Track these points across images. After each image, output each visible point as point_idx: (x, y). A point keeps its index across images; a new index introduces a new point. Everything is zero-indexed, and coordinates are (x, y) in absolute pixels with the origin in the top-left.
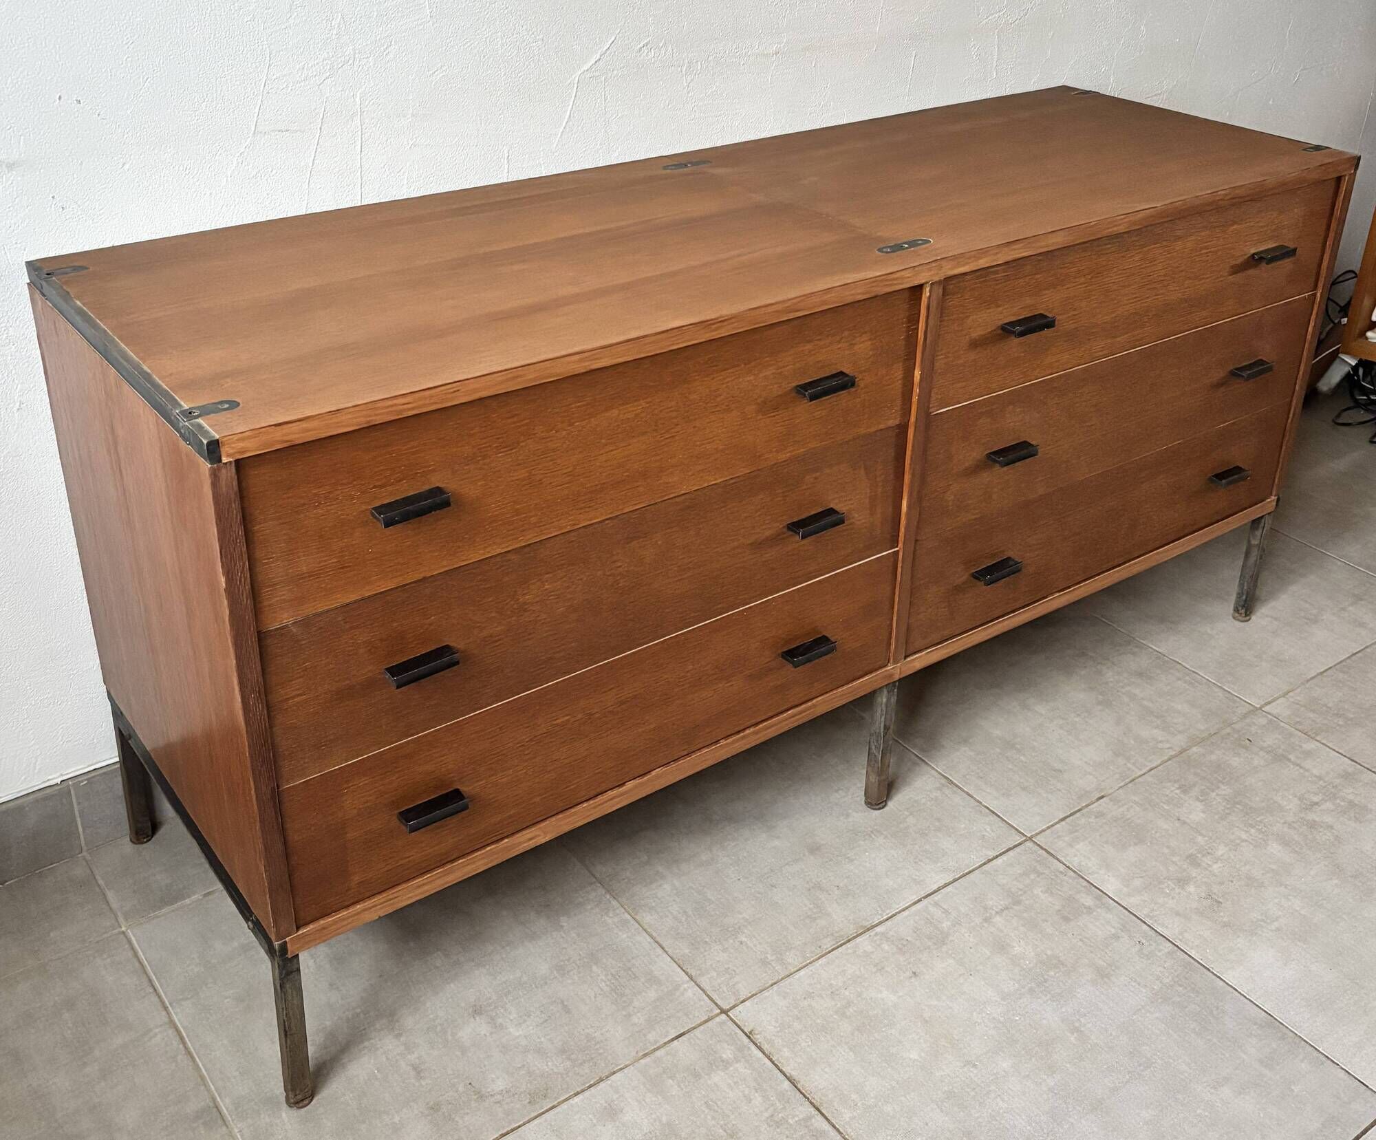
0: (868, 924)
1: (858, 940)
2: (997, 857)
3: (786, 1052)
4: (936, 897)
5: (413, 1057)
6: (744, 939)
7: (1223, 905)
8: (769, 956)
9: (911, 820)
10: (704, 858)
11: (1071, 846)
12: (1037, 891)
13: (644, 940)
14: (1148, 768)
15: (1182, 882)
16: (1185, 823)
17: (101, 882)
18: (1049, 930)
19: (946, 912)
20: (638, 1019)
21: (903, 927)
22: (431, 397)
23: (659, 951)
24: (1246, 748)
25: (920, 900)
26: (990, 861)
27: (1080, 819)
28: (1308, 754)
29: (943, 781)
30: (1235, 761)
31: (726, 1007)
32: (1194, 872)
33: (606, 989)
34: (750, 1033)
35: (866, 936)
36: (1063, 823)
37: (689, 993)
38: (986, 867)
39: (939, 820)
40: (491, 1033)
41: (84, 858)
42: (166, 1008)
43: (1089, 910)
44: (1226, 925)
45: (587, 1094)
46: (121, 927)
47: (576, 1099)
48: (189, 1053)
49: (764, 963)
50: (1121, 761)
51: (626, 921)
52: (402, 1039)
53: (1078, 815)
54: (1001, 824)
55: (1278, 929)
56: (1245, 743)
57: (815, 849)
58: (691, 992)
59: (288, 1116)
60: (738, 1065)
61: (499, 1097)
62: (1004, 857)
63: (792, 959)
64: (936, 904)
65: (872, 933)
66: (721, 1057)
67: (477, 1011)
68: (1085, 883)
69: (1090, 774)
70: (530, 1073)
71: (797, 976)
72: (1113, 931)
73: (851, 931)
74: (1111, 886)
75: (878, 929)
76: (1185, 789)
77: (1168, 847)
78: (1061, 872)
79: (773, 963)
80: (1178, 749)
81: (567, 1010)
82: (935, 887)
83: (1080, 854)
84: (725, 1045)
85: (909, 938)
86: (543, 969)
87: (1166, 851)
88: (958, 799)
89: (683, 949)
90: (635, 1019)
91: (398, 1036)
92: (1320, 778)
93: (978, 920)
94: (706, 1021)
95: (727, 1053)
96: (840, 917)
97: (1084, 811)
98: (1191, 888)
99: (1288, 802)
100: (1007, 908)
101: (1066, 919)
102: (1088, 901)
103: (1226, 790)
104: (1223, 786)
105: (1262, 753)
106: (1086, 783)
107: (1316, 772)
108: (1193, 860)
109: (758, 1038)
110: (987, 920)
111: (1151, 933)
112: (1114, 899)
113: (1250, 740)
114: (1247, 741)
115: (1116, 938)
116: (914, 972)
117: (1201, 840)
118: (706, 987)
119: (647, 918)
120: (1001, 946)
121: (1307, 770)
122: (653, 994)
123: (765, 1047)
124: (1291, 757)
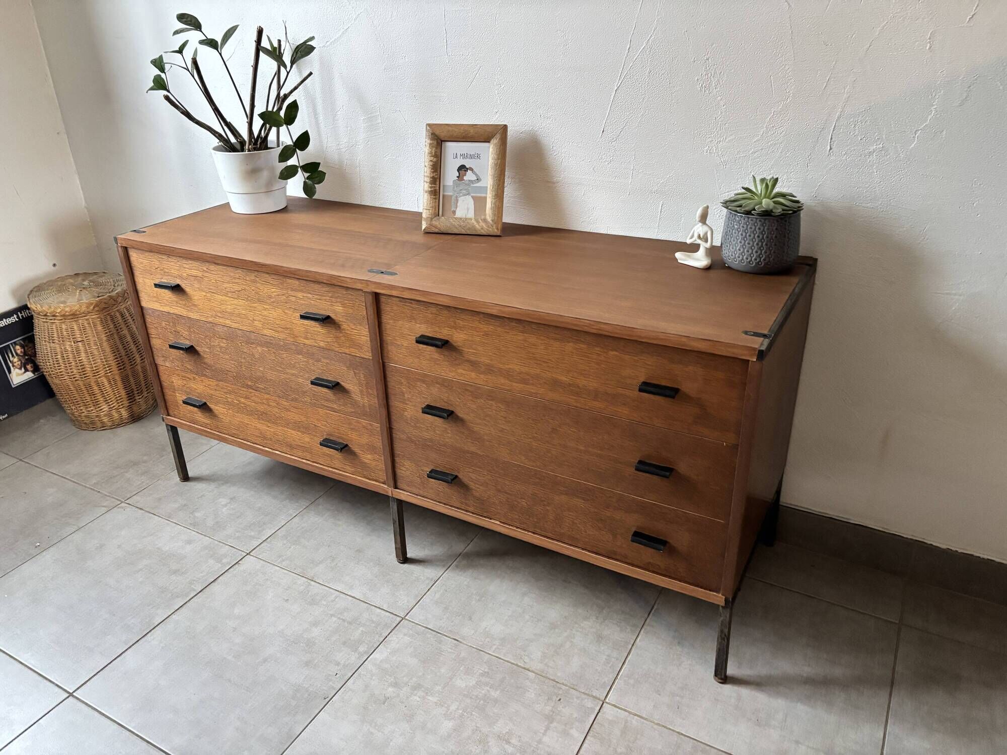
0: (315, 579)
2: (383, 610)
5: (207, 493)
6: (292, 547)
7: (383, 705)
10: (340, 523)
11: (405, 635)
13: (283, 523)
15: (396, 685)
18: (334, 639)
19: (333, 601)
21: (317, 589)
22: (166, 249)
23: (277, 528)
25: (338, 591)
26: (379, 608)
27: (430, 635)
28: (565, 733)
29: (435, 578)
30: (531, 695)
31: (251, 553)
33: (252, 522)
34: (238, 563)
35: (307, 580)
36: (424, 628)
38: (373, 607)
39: (402, 583)
40: (222, 505)
44: (365, 708)
45: (197, 534)
47: (194, 533)
51: (292, 515)
53: (434, 633)
54: (411, 606)
55: (372, 733)
56: (555, 697)
59: (177, 480)
60: (219, 565)
61: (193, 516)
62: (383, 612)
63: (285, 564)
64: (337, 597)
68: (376, 646)
69: (476, 632)
71: (276, 568)
72: (342, 662)
73: (309, 575)
74: (379, 656)
75: (313, 583)
77: (423, 674)
78: (381, 634)
79: (281, 559)
81: (238, 517)
83: (398, 639)
87: (419, 673)
88: (423, 586)
89: (282, 533)
90: (237, 534)
92: (540, 742)
93: (331, 612)
94: (242, 551)
96: (317, 570)
97: (439, 635)
98: (391, 689)
99: (501, 726)
100: (344, 620)
101: (344, 643)
102: (362, 649)
103: (495, 694)
104: (498, 692)
105: (549, 708)
106: (467, 631)
107: (546, 739)
108: (417, 687)
109: (237, 565)
110: (332, 615)
111: (347, 678)
112: (369, 659)
113: (560, 700)
114: (558, 699)
115: (338, 664)
116: (288, 600)
117: (438, 688)
118: (262, 545)
119: (296, 520)
120: (315, 624)
121: (544, 734)
122: (253, 534)
123: (231, 569)
124: (555, 724)
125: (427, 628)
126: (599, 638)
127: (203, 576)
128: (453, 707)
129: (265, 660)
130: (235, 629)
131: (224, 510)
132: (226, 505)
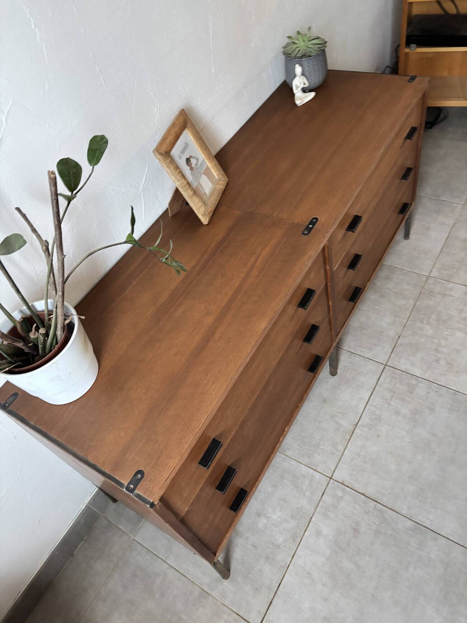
0: (355, 423)
1: (356, 431)
2: (380, 377)
3: (356, 485)
4: (370, 402)
5: (250, 542)
6: (322, 447)
7: (453, 365)
8: (333, 450)
9: (348, 375)
11: (399, 362)
12: (398, 385)
13: (294, 462)
14: (407, 318)
15: (438, 361)
16: (428, 336)
17: (114, 523)
18: (408, 400)
19: (376, 407)
20: (308, 494)
21: (365, 419)
23: (300, 465)
24: (432, 295)
25: (366, 406)
26: (378, 380)
27: (397, 350)
28: (451, 289)
29: (350, 353)
30: (431, 303)
31: (330, 476)
32: (439, 355)
33: (292, 487)
34: (343, 482)
35: (357, 428)
36: (393, 354)
37: (317, 477)
38: (379, 383)
39: (356, 370)
40: (268, 521)
41: (102, 516)
42: (165, 562)
43: (416, 385)
44: (457, 372)
45: (308, 529)
46: (131, 538)
47: (306, 533)
48: (183, 575)
49: (333, 453)
50: (398, 319)
51: (284, 458)
52: (243, 537)
53: (395, 348)
54: (376, 363)
56: (431, 293)
57: (325, 401)
58: (318, 475)
59: (225, 582)
60: (345, 497)
61: (283, 544)
62: (382, 376)
63: (341, 448)
64: (372, 406)
65: (358, 426)
66: (339, 496)
67: (259, 515)
68: (411, 376)
69: (392, 329)
70: (287, 530)
71: (344, 454)
72: (426, 391)
73: (352, 428)
74: (418, 372)
75: (360, 423)
76: (422, 322)
77: (427, 349)
78: (401, 374)
79: (336, 453)
80: (413, 305)
81: (286, 501)
82: (368, 398)
83: (403, 365)
84: (338, 491)
85: (370, 423)
86: (270, 489)
87: (427, 350)
88: (357, 359)
89: (306, 460)
90: (307, 495)
91: (241, 536)
92: (458, 298)
93: (386, 406)
94: (328, 485)
95: (340, 494)
96: (347, 424)
97: (397, 346)
98: (441, 362)
99: (454, 313)
100: (392, 397)
101: (411, 392)
102: (414, 382)
103: (434, 317)
104: (432, 315)
105: (438, 296)
106: (392, 333)
107: (457, 296)
108: (437, 351)
109: (346, 483)
110: (389, 404)
111: (438, 386)
112: (421, 377)
113: (432, 292)
114: (431, 292)
115: (429, 393)
116: (378, 436)
117: (435, 341)
118: (321, 471)
119: (289, 453)
120: (398, 413)
121: (454, 297)
122: (307, 482)
123: (350, 486)
124: (447, 293)
125: (392, 352)
126: (387, 278)
127: (360, 505)
128: (447, 333)
129: (434, 435)
130: (410, 463)
131: (274, 517)
132: (268, 518)
